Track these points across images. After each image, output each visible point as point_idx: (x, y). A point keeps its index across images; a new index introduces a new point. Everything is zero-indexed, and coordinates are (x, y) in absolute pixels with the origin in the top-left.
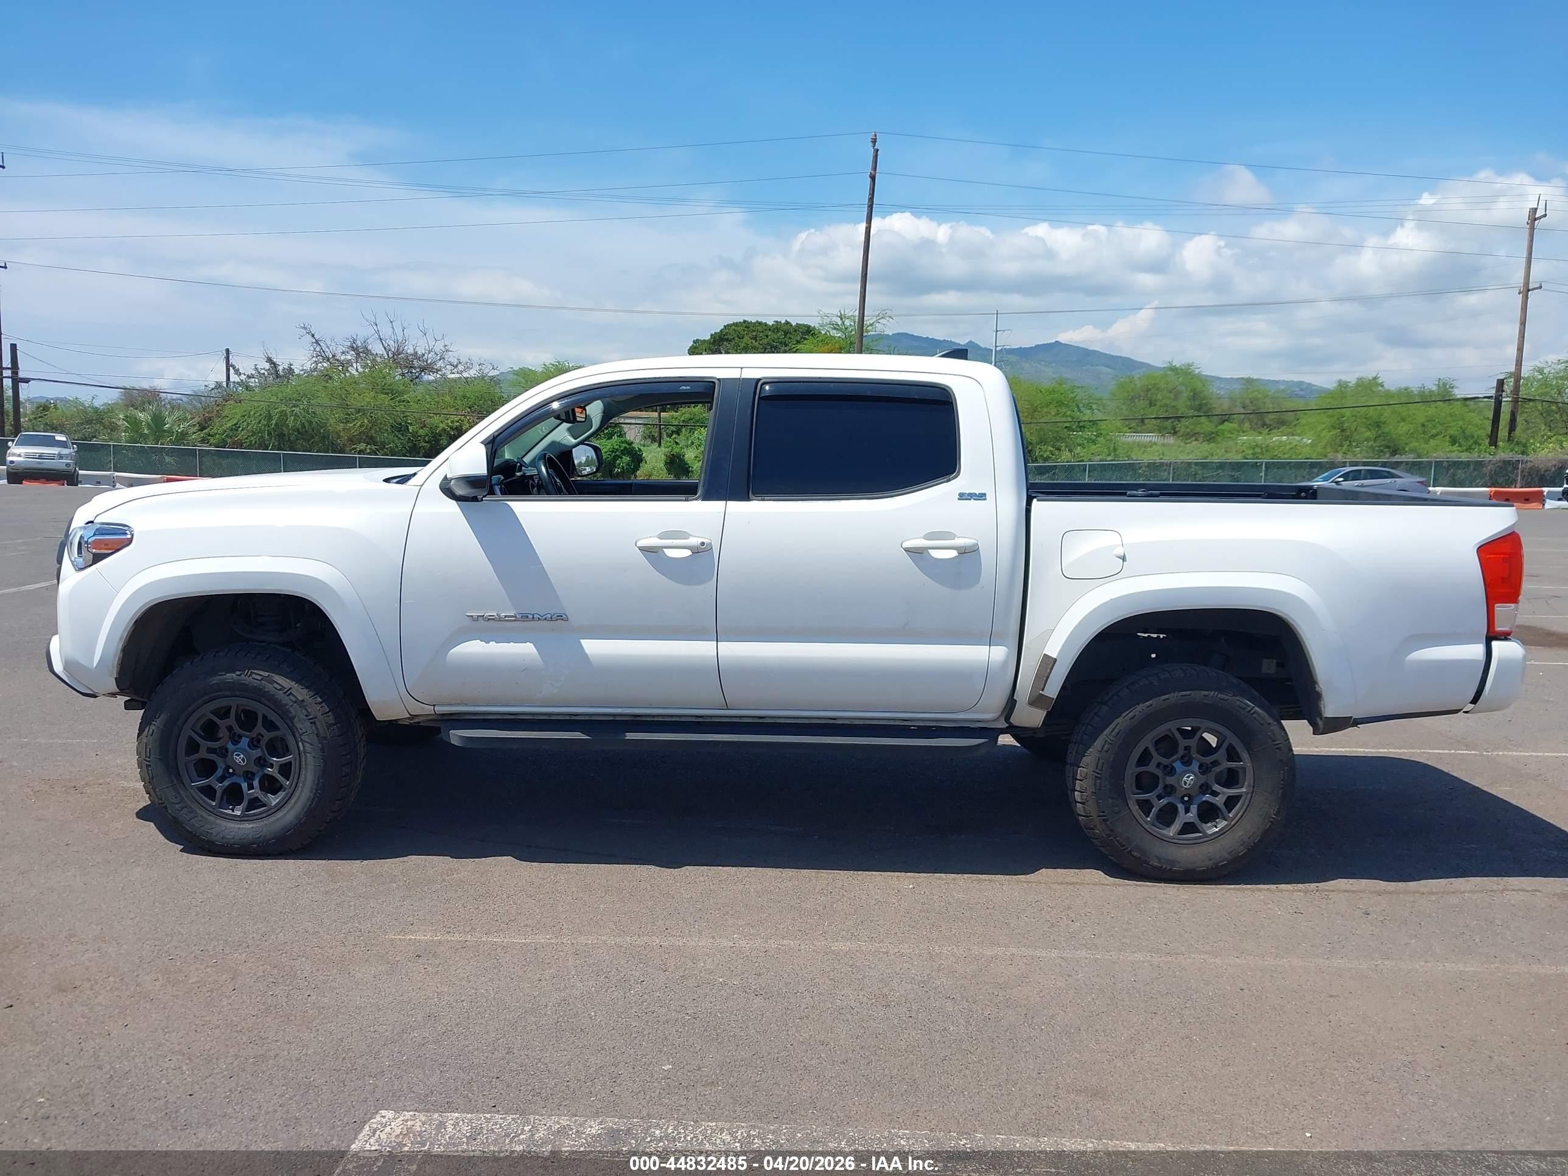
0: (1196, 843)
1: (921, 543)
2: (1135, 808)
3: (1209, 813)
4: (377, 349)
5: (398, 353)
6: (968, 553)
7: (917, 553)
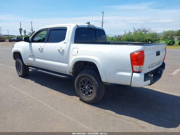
0: (87, 97)
1: (59, 49)
2: (80, 90)
3: (89, 93)
4: (142, 30)
5: (144, 30)
6: (63, 50)
7: (59, 50)
